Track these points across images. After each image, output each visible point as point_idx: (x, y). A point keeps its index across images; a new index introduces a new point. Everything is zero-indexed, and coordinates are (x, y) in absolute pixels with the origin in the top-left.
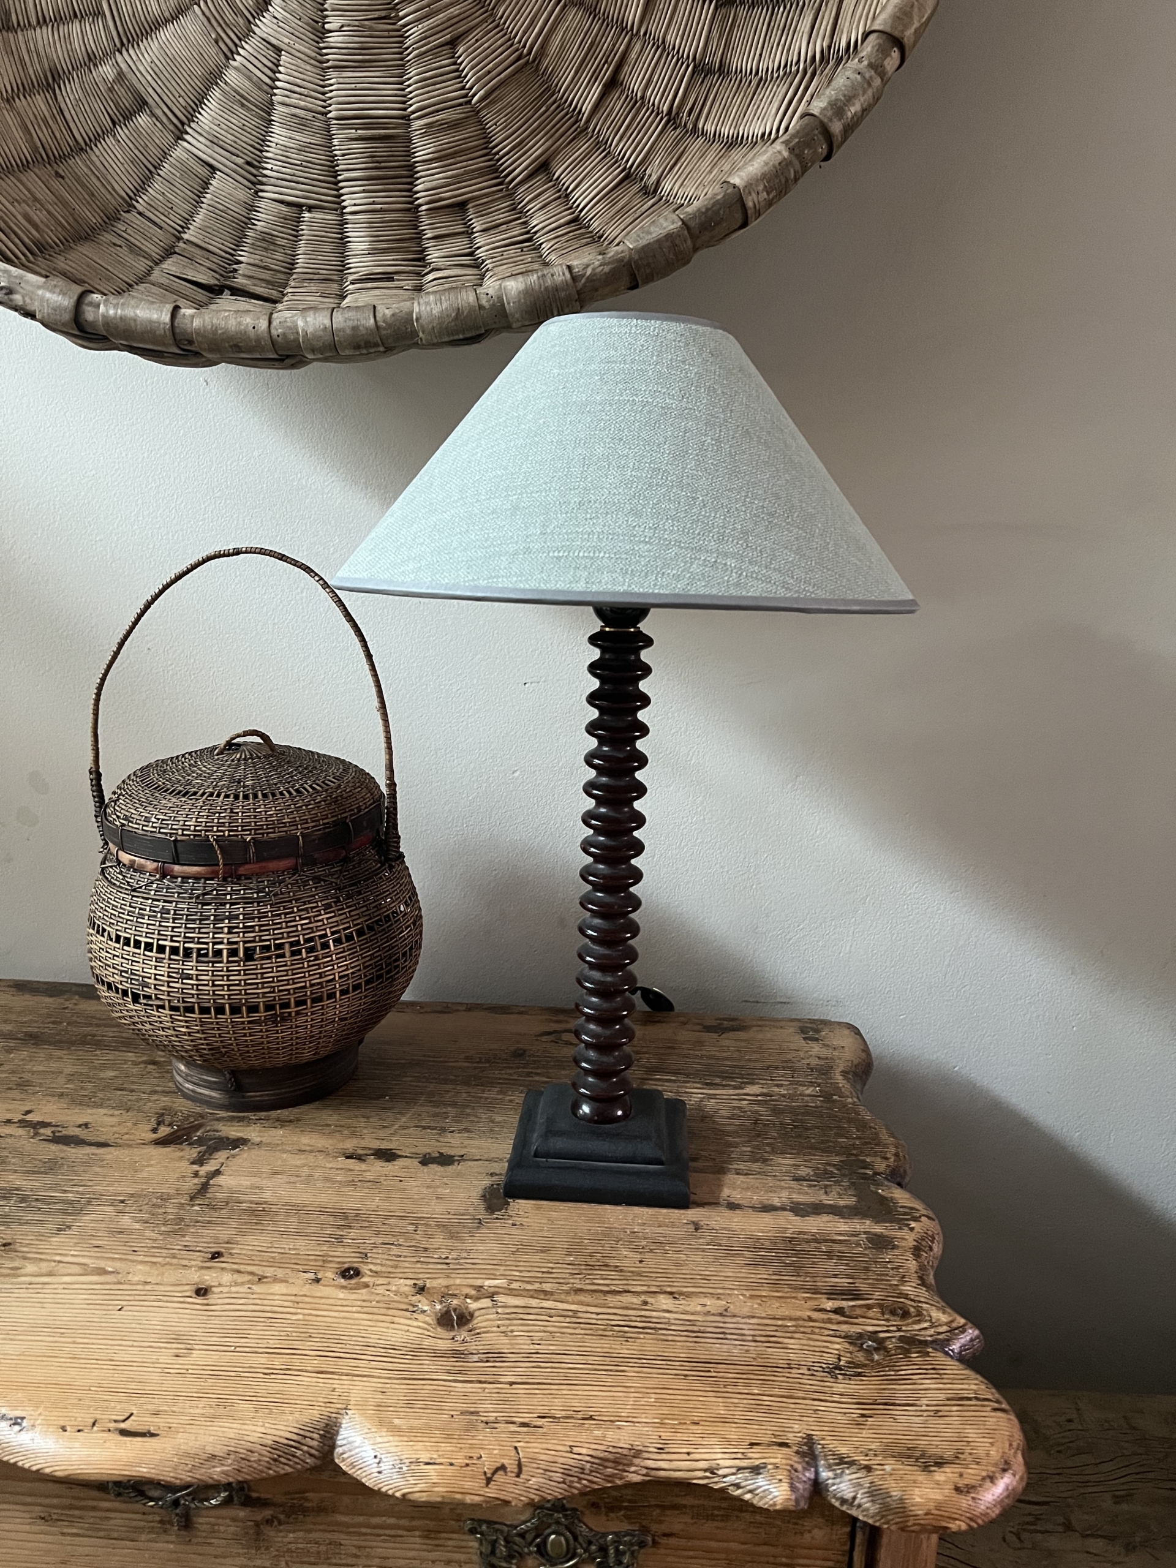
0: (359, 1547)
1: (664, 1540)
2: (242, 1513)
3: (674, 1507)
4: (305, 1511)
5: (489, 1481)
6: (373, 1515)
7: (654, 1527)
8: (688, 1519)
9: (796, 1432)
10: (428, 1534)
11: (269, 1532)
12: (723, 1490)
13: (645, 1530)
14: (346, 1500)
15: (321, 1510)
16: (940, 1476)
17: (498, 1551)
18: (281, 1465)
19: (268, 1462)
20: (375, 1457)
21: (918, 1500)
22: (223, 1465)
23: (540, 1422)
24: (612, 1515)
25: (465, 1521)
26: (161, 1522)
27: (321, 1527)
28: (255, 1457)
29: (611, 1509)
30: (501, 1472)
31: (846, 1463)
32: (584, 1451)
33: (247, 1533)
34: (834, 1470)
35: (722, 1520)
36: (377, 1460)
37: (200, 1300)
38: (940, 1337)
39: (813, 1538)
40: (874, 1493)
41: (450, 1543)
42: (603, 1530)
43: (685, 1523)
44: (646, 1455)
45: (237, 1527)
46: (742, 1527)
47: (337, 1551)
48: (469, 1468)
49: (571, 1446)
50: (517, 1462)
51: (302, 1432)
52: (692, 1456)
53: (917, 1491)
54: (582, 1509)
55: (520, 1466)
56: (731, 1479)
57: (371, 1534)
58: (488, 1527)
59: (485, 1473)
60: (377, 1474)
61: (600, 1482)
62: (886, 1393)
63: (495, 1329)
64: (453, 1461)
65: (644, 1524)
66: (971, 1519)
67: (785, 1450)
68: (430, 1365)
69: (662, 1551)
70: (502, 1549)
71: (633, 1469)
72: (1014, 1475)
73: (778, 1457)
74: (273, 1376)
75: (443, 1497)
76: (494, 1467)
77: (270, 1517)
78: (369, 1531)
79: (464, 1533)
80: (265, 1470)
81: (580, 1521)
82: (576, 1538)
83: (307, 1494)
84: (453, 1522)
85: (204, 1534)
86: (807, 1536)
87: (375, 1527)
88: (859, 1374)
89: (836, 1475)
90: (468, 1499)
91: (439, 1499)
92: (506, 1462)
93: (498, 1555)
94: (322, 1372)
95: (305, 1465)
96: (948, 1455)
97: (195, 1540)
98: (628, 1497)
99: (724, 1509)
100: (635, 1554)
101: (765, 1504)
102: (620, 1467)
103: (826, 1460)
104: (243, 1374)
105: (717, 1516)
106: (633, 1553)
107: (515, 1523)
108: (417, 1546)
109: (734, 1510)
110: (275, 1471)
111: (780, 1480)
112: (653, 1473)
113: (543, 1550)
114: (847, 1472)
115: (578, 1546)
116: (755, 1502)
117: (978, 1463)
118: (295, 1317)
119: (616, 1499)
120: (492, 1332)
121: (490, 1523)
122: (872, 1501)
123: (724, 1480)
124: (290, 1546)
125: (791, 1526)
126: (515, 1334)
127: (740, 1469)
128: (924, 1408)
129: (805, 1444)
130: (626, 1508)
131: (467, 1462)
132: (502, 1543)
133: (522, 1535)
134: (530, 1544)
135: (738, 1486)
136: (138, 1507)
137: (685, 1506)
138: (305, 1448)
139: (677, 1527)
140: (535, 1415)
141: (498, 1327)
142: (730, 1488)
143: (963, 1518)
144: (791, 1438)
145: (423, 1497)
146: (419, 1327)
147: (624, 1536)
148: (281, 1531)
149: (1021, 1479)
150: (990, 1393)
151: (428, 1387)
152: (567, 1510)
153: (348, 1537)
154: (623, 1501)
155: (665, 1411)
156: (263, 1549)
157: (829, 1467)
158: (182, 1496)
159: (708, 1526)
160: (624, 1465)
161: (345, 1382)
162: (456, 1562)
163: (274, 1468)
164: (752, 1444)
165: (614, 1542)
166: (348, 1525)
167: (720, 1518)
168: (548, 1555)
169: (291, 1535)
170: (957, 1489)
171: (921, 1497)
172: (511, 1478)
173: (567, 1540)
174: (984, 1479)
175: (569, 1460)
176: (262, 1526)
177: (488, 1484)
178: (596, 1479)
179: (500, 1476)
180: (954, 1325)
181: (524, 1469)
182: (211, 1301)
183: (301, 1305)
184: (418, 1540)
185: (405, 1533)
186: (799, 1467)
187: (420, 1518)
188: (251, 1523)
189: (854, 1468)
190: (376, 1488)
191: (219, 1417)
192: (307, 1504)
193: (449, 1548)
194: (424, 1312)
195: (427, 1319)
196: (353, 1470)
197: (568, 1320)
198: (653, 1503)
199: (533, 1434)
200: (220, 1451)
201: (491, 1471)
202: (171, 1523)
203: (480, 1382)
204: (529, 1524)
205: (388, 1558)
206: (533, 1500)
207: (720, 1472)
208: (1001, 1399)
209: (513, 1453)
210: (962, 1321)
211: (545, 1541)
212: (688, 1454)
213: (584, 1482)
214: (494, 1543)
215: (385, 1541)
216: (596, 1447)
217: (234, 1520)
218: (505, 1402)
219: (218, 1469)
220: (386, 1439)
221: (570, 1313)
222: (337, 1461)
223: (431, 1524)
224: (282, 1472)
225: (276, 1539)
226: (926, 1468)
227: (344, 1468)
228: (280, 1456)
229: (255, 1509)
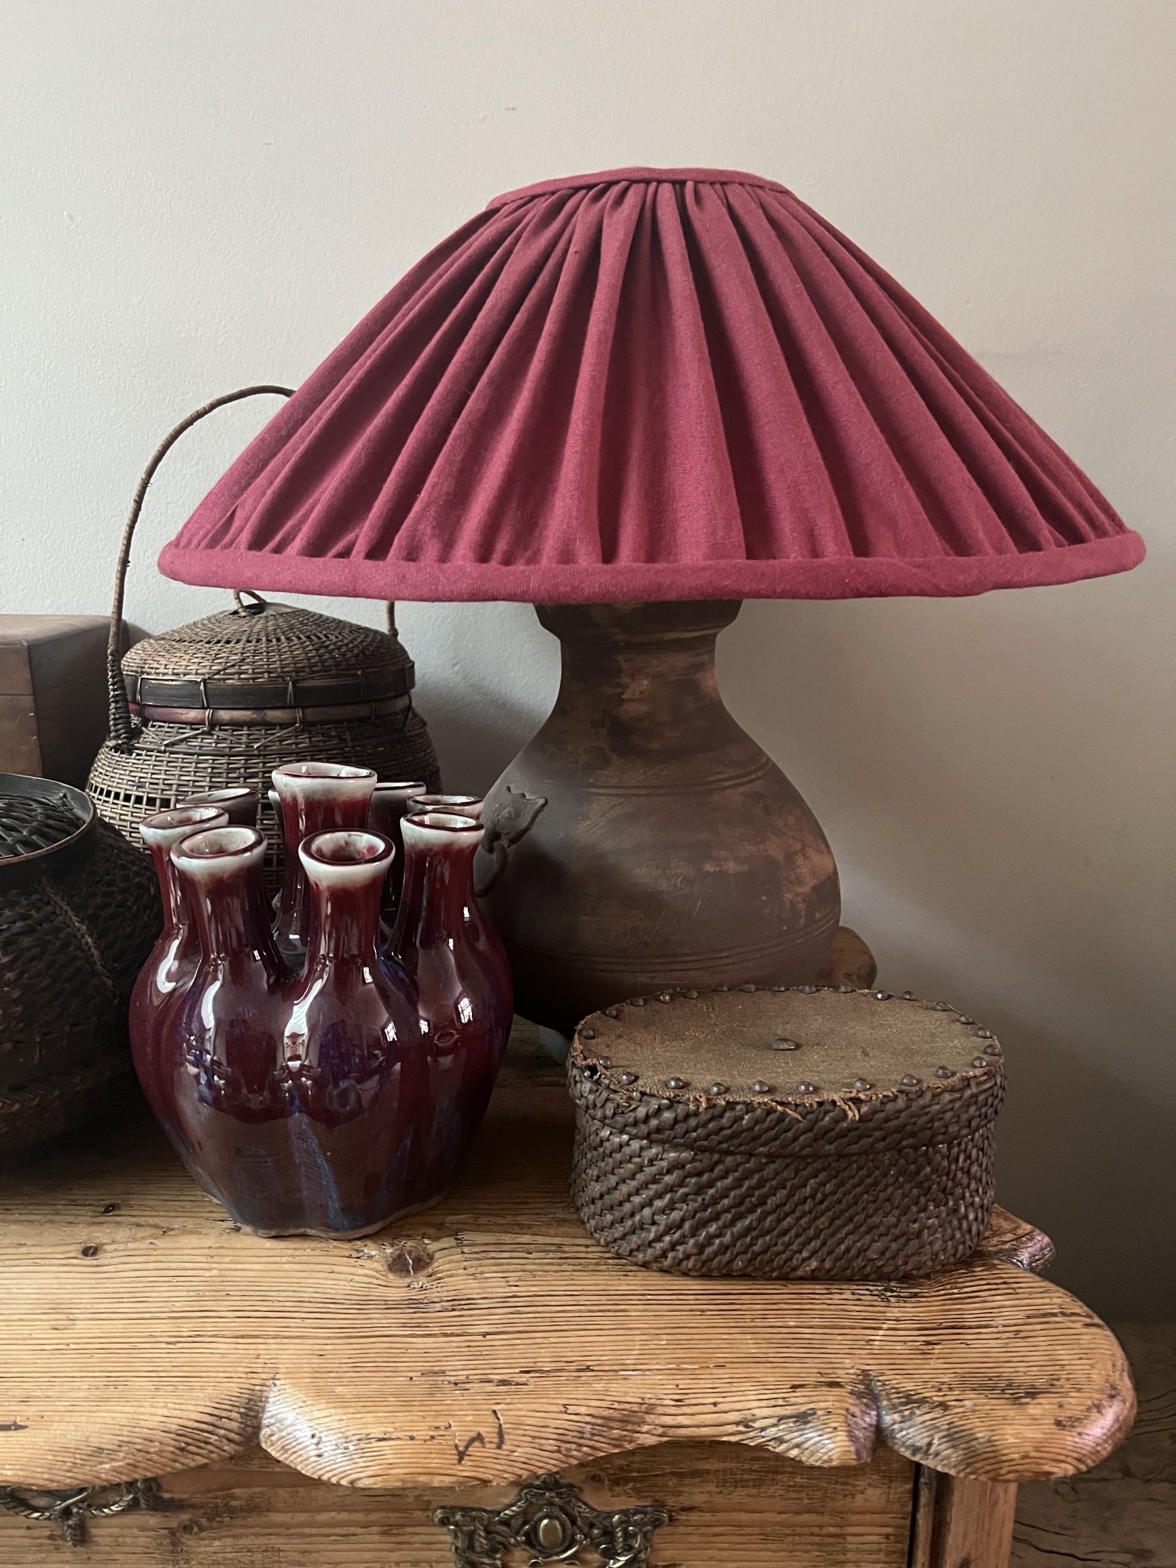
0: (303, 1552)
1: (683, 1517)
2: (152, 1520)
3: (695, 1473)
4: (232, 1512)
5: (461, 1456)
6: (318, 1511)
7: (671, 1501)
8: (712, 1488)
9: (848, 1368)
10: (388, 1530)
11: (189, 1541)
12: (760, 1447)
13: (659, 1505)
14: (283, 1493)
15: (252, 1508)
16: (1033, 1410)
17: (477, 1544)
18: (190, 1456)
19: (172, 1452)
20: (313, 1436)
21: (1011, 1440)
22: (112, 1460)
23: (524, 1378)
24: (618, 1489)
25: (435, 1510)
26: (51, 1537)
27: (254, 1531)
28: (155, 1447)
29: (616, 1482)
30: (477, 1444)
31: (915, 1402)
32: (583, 1410)
33: (161, 1544)
34: (901, 1411)
35: (754, 1486)
36: (315, 1440)
37: (88, 1261)
38: (1007, 1246)
39: (866, 1500)
40: (953, 1437)
41: (417, 1538)
42: (607, 1509)
43: (709, 1492)
44: (660, 1410)
45: (148, 1537)
46: (782, 1492)
47: (276, 1558)
48: (435, 1441)
49: (564, 1406)
50: (496, 1430)
51: (216, 1412)
52: (720, 1407)
53: (1009, 1430)
54: (581, 1485)
55: (501, 1434)
56: (772, 1432)
57: (317, 1535)
58: (462, 1516)
59: (456, 1446)
60: (315, 1459)
61: (607, 1449)
62: (952, 1315)
63: (461, 1271)
64: (414, 1434)
65: (657, 1497)
66: (1079, 1460)
67: (836, 1391)
68: (378, 1318)
69: (681, 1529)
70: (481, 1541)
71: (645, 1428)
72: (1124, 1401)
73: (827, 1400)
74: (179, 1345)
75: (403, 1481)
76: (468, 1438)
77: (188, 1523)
78: (314, 1531)
79: (434, 1525)
80: (170, 1463)
81: (579, 1500)
82: (574, 1522)
83: (233, 1491)
84: (420, 1513)
85: (108, 1549)
86: (859, 1498)
87: (321, 1526)
88: (915, 1295)
89: (903, 1417)
90: (436, 1482)
91: (399, 1484)
92: (482, 1430)
93: (479, 1549)
94: (243, 1337)
95: (222, 1453)
96: (1040, 1383)
97: (93, 1556)
98: (637, 1466)
99: (756, 1471)
100: (649, 1536)
101: (817, 1461)
102: (629, 1427)
103: (889, 1400)
104: (140, 1346)
105: (747, 1481)
106: (645, 1535)
107: (498, 1507)
108: (378, 1546)
109: (768, 1472)
110: (182, 1464)
111: (835, 1428)
112: (671, 1432)
113: (533, 1539)
114: (918, 1412)
115: (578, 1531)
116: (804, 1459)
117: (1079, 1390)
118: (208, 1274)
119: (621, 1469)
120: (458, 1275)
121: (465, 1510)
122: (953, 1447)
123: (763, 1434)
124: (215, 1557)
125: (839, 1487)
126: (486, 1275)
127: (781, 1418)
128: (1001, 1329)
129: (861, 1382)
130: (633, 1479)
131: (432, 1433)
132: (482, 1534)
133: (506, 1523)
134: (517, 1533)
135: (780, 1440)
136: (20, 1519)
137: (708, 1472)
138: (222, 1432)
139: (699, 1499)
140: (517, 1370)
141: (465, 1269)
142: (771, 1443)
143: (1069, 1460)
144: (842, 1376)
145: (377, 1483)
146: (366, 1276)
147: (634, 1514)
148: (203, 1539)
149: (1132, 1407)
150: (1078, 1307)
151: (380, 1345)
152: (561, 1487)
153: (289, 1541)
154: (632, 1471)
155: (681, 1354)
156: (182, 1562)
157: (894, 1408)
158: (74, 1504)
159: (738, 1495)
160: (634, 1423)
161: (273, 1346)
162: (427, 1562)
163: (182, 1460)
164: (794, 1387)
165: (621, 1522)
166: (288, 1526)
167: (751, 1483)
168: (540, 1545)
169: (216, 1543)
170: (1058, 1423)
171: (1015, 1436)
172: (490, 1450)
173: (563, 1525)
174: (1089, 1409)
175: (563, 1422)
176: (178, 1534)
177: (460, 1460)
178: (598, 1445)
179: (475, 1449)
180: (1020, 1232)
181: (506, 1437)
182: (101, 1262)
183: (216, 1259)
184: (376, 1538)
185: (359, 1530)
186: (856, 1411)
187: (376, 1511)
188: (166, 1532)
189: (925, 1408)
190: (315, 1476)
191: (108, 1399)
192: (234, 1503)
193: (416, 1546)
194: (370, 1257)
195: (376, 1265)
196: (285, 1456)
197: (551, 1255)
198: (667, 1471)
199: (516, 1393)
200: (107, 1441)
201: (465, 1443)
202: (63, 1537)
203: (446, 1335)
204: (514, 1508)
205: (341, 1563)
206: (520, 1476)
207: (757, 1425)
208: (1091, 1312)
209: (492, 1419)
210: (1028, 1227)
211: (535, 1529)
212: (715, 1404)
213: (585, 1449)
214: (471, 1536)
215: (335, 1542)
216: (597, 1403)
217: (143, 1529)
218: (477, 1356)
219: (107, 1466)
220: (326, 1413)
221: (554, 1248)
222: (263, 1445)
223: (393, 1517)
224: (193, 1464)
225: (198, 1550)
226: (1015, 1400)
227: (273, 1453)
228: (188, 1444)
229: (168, 1514)
